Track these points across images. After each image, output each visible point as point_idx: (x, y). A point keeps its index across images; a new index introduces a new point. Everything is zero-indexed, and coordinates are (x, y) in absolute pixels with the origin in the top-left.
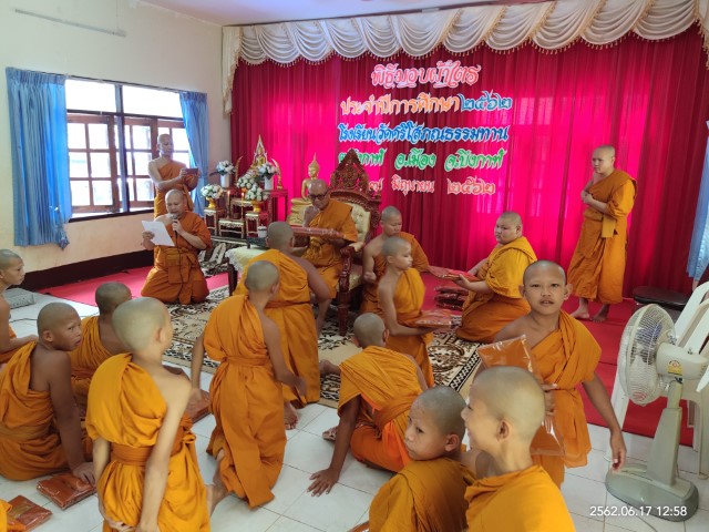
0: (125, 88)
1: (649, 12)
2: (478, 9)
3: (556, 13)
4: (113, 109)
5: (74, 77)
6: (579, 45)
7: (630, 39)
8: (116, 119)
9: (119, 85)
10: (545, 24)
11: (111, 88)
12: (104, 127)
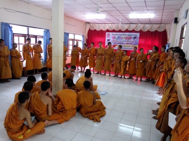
0: (75, 35)
1: (159, 27)
2: (133, 25)
3: (145, 26)
4: (73, 38)
5: (71, 33)
6: (149, 31)
7: (156, 31)
8: (73, 40)
9: (74, 34)
10: (144, 27)
11: (73, 35)
12: (72, 41)
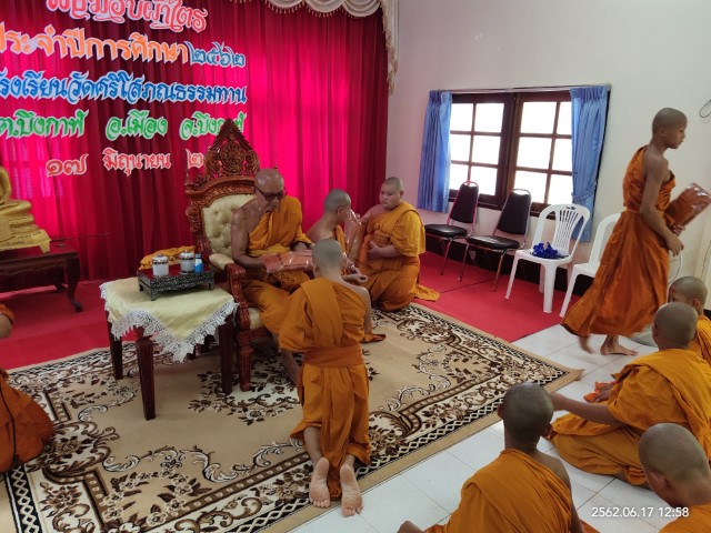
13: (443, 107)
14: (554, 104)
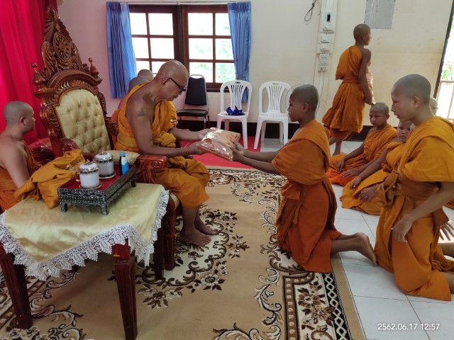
13: (123, 15)
14: (211, 15)
